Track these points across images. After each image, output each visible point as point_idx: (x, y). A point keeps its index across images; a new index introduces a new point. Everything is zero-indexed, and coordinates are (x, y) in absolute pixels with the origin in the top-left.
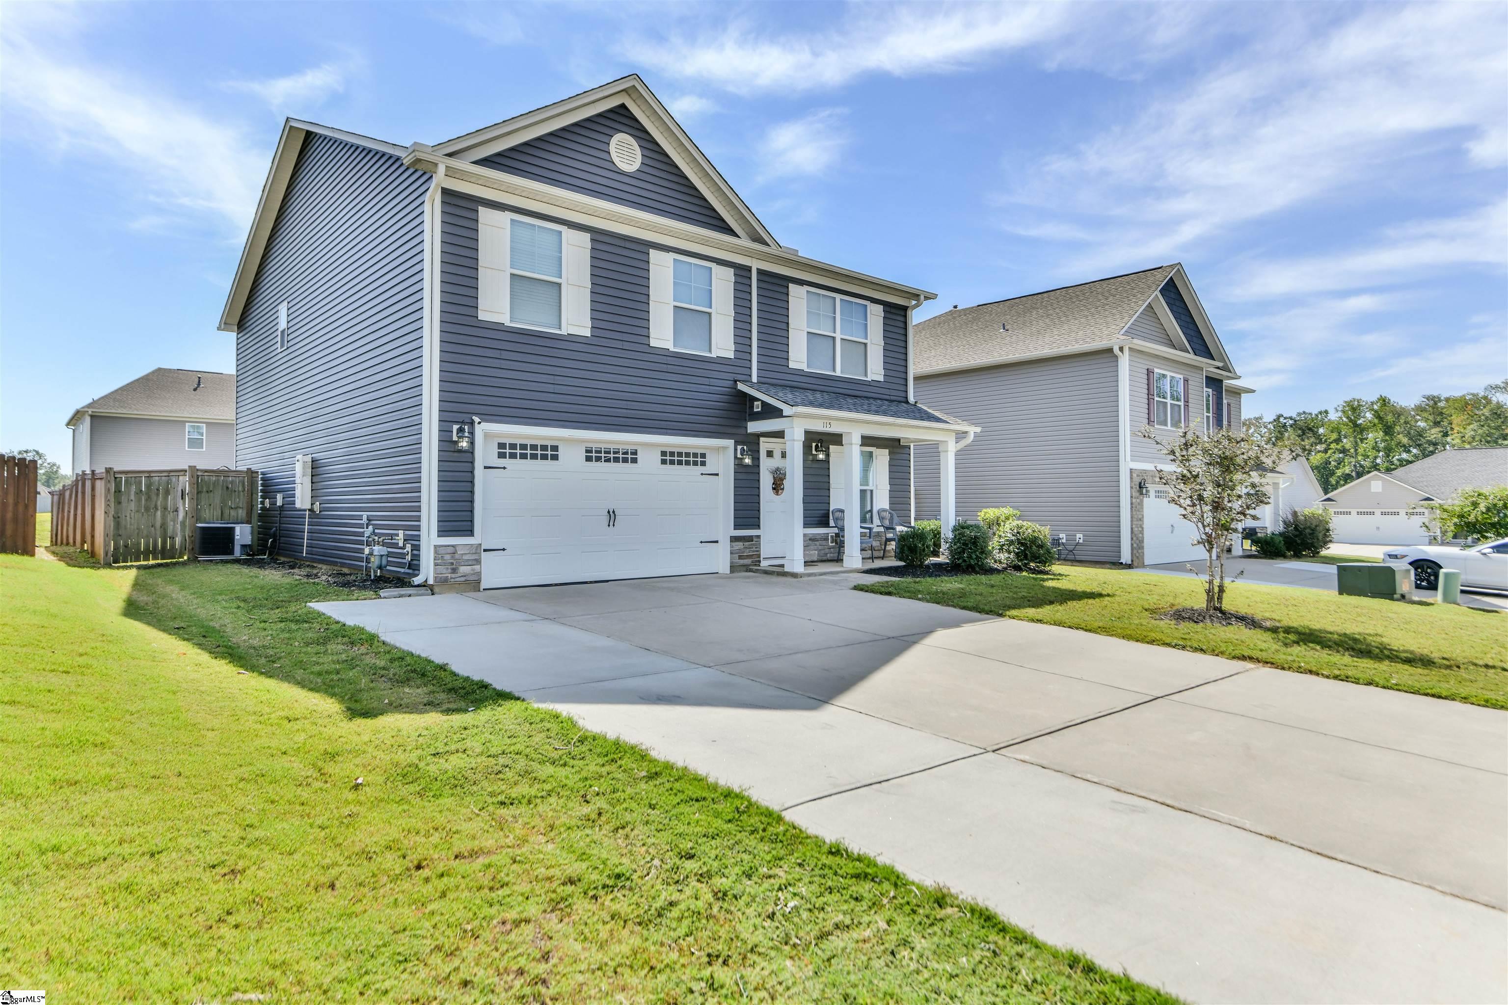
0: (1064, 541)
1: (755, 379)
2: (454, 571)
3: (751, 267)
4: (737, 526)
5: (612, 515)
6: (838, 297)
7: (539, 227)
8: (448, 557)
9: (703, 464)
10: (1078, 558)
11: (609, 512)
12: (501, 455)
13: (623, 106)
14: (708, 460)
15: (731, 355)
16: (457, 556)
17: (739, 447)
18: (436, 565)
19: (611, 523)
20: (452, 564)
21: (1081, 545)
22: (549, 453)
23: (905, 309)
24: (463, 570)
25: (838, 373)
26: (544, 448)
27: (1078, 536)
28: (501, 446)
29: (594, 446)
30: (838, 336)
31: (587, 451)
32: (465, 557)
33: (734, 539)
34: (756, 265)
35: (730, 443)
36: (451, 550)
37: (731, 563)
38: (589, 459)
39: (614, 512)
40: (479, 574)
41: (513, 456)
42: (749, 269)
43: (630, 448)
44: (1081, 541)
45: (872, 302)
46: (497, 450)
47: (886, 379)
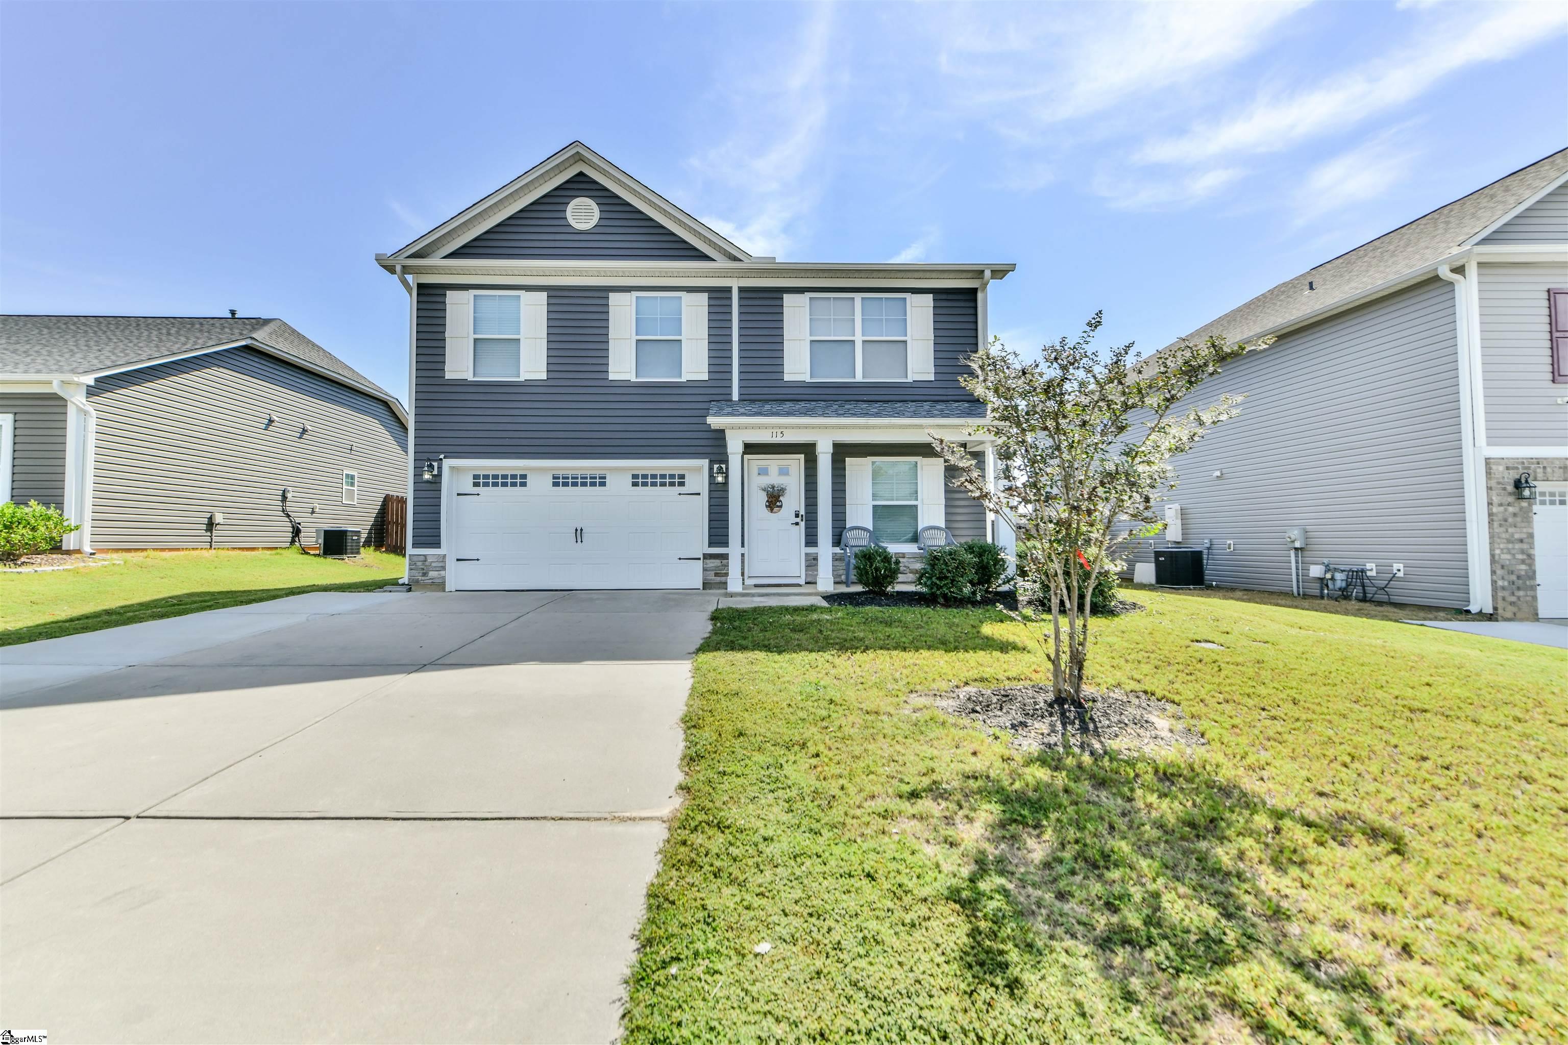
0: (1374, 573)
1: (735, 397)
2: (425, 574)
3: (731, 288)
4: (711, 544)
5: (579, 534)
6: (858, 297)
7: (499, 296)
8: (419, 564)
9: (682, 484)
10: (1395, 599)
11: (576, 530)
12: (476, 485)
13: (581, 174)
14: (686, 480)
15: (705, 377)
16: (427, 563)
17: (716, 466)
18: (411, 569)
19: (579, 540)
20: (423, 569)
21: (1400, 580)
22: (520, 480)
23: (974, 291)
24: (432, 574)
25: (859, 378)
26: (514, 477)
27: (1396, 566)
28: (476, 477)
29: (560, 473)
30: (859, 338)
31: (554, 478)
32: (433, 565)
33: (707, 556)
34: (735, 284)
35: (705, 463)
36: (422, 558)
37: (704, 579)
38: (556, 484)
39: (581, 530)
40: (444, 578)
41: (486, 485)
42: (728, 290)
43: (597, 473)
44: (1401, 574)
45: (913, 293)
46: (471, 481)
47: (941, 377)
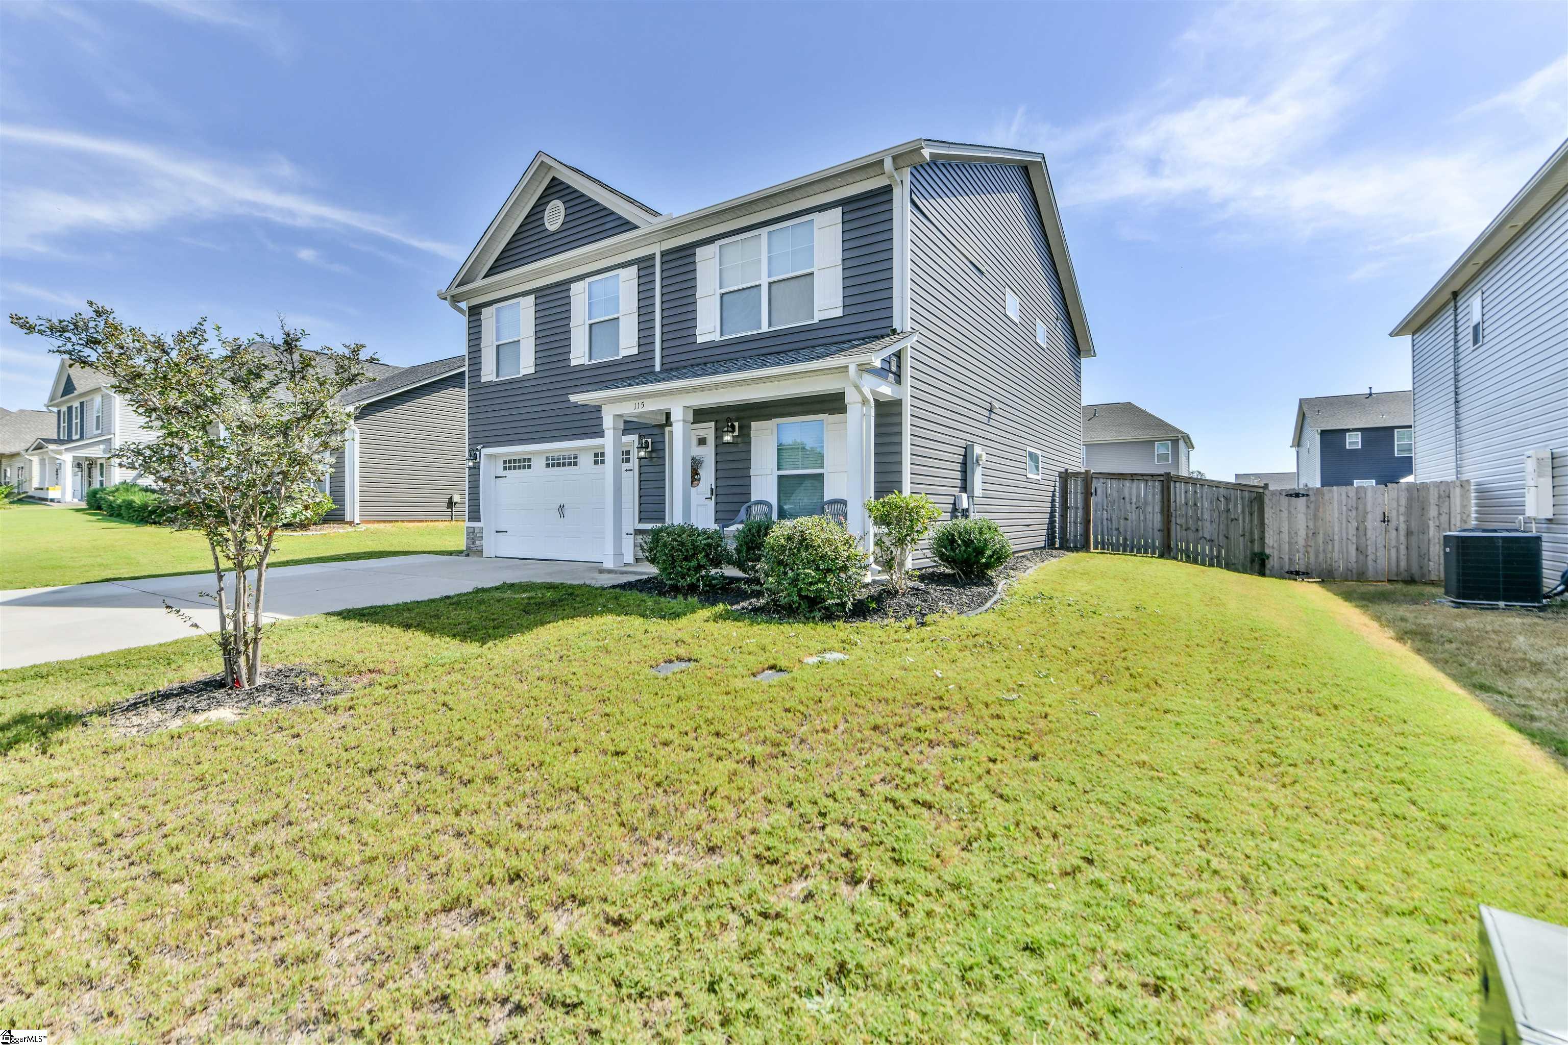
1: (658, 368)
2: (473, 543)
3: (654, 254)
4: (642, 520)
5: (562, 510)
6: (764, 231)
7: (509, 305)
8: (471, 534)
11: (560, 506)
12: (505, 469)
13: (554, 179)
15: (636, 351)
16: (475, 534)
18: (467, 539)
19: (562, 515)
20: (473, 539)
22: (524, 463)
23: (890, 189)
24: (477, 543)
25: (765, 328)
26: (524, 460)
28: (504, 462)
29: (550, 455)
30: (764, 281)
31: (546, 460)
32: (478, 535)
33: (639, 532)
34: (660, 248)
35: (636, 438)
36: (472, 530)
37: (635, 555)
38: (548, 465)
39: (563, 506)
40: (482, 546)
41: (511, 468)
42: (653, 257)
43: (573, 454)
45: (820, 211)
46: (502, 465)
47: (849, 310)
